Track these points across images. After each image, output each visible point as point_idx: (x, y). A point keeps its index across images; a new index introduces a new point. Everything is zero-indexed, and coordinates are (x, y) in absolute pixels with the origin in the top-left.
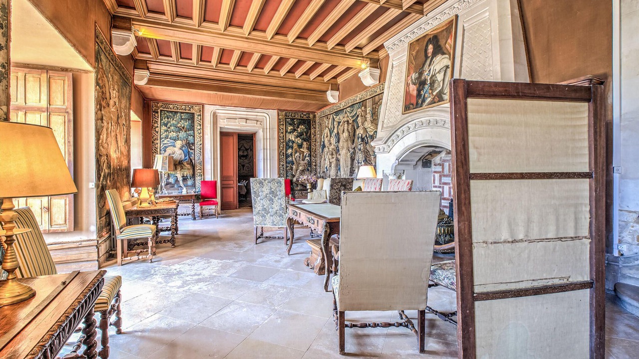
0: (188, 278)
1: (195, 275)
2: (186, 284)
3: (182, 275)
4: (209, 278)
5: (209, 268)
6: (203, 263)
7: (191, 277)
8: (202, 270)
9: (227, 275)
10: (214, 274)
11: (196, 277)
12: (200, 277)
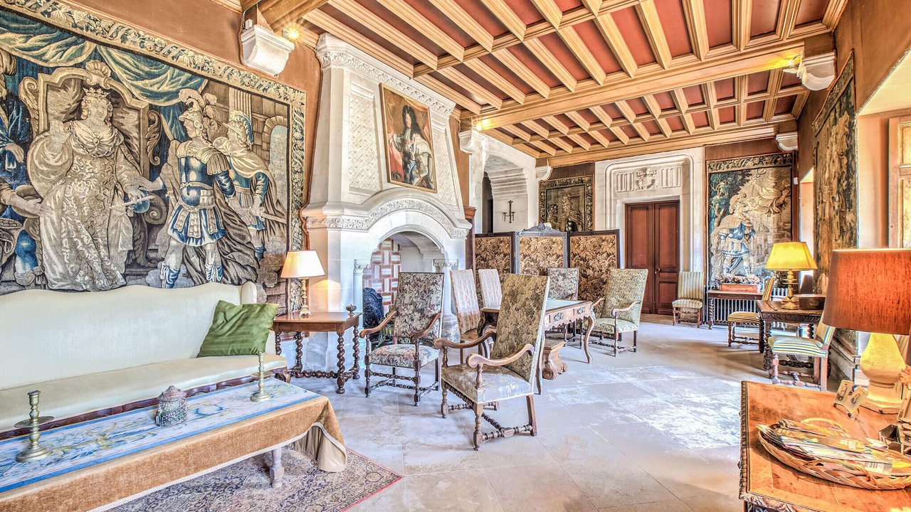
0: (712, 412)
1: (700, 414)
2: (716, 406)
3: (722, 420)
4: (682, 403)
5: (675, 416)
6: (680, 430)
7: (707, 412)
8: (686, 417)
9: (655, 399)
10: (672, 406)
11: (699, 410)
12: (694, 409)
